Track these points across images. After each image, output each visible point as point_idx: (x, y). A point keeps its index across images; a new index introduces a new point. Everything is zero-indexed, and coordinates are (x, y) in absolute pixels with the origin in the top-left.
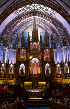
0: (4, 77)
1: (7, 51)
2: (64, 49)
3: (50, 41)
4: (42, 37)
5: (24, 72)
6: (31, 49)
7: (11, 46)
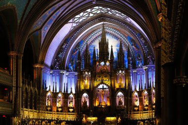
0: (62, 111)
1: (67, 76)
6: (98, 71)
7: (72, 68)
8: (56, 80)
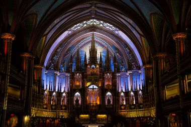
0: (55, 109)
2: (130, 74)
4: (102, 57)
5: (80, 102)
6: (89, 73)
7: (63, 69)
8: (50, 79)
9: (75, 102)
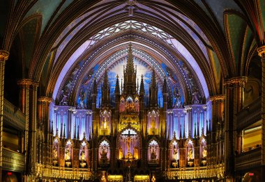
1: (74, 115)
2: (188, 111)
3: (160, 91)
4: (145, 83)
6: (122, 109)
7: (82, 104)
8: (62, 120)
9: (100, 157)
